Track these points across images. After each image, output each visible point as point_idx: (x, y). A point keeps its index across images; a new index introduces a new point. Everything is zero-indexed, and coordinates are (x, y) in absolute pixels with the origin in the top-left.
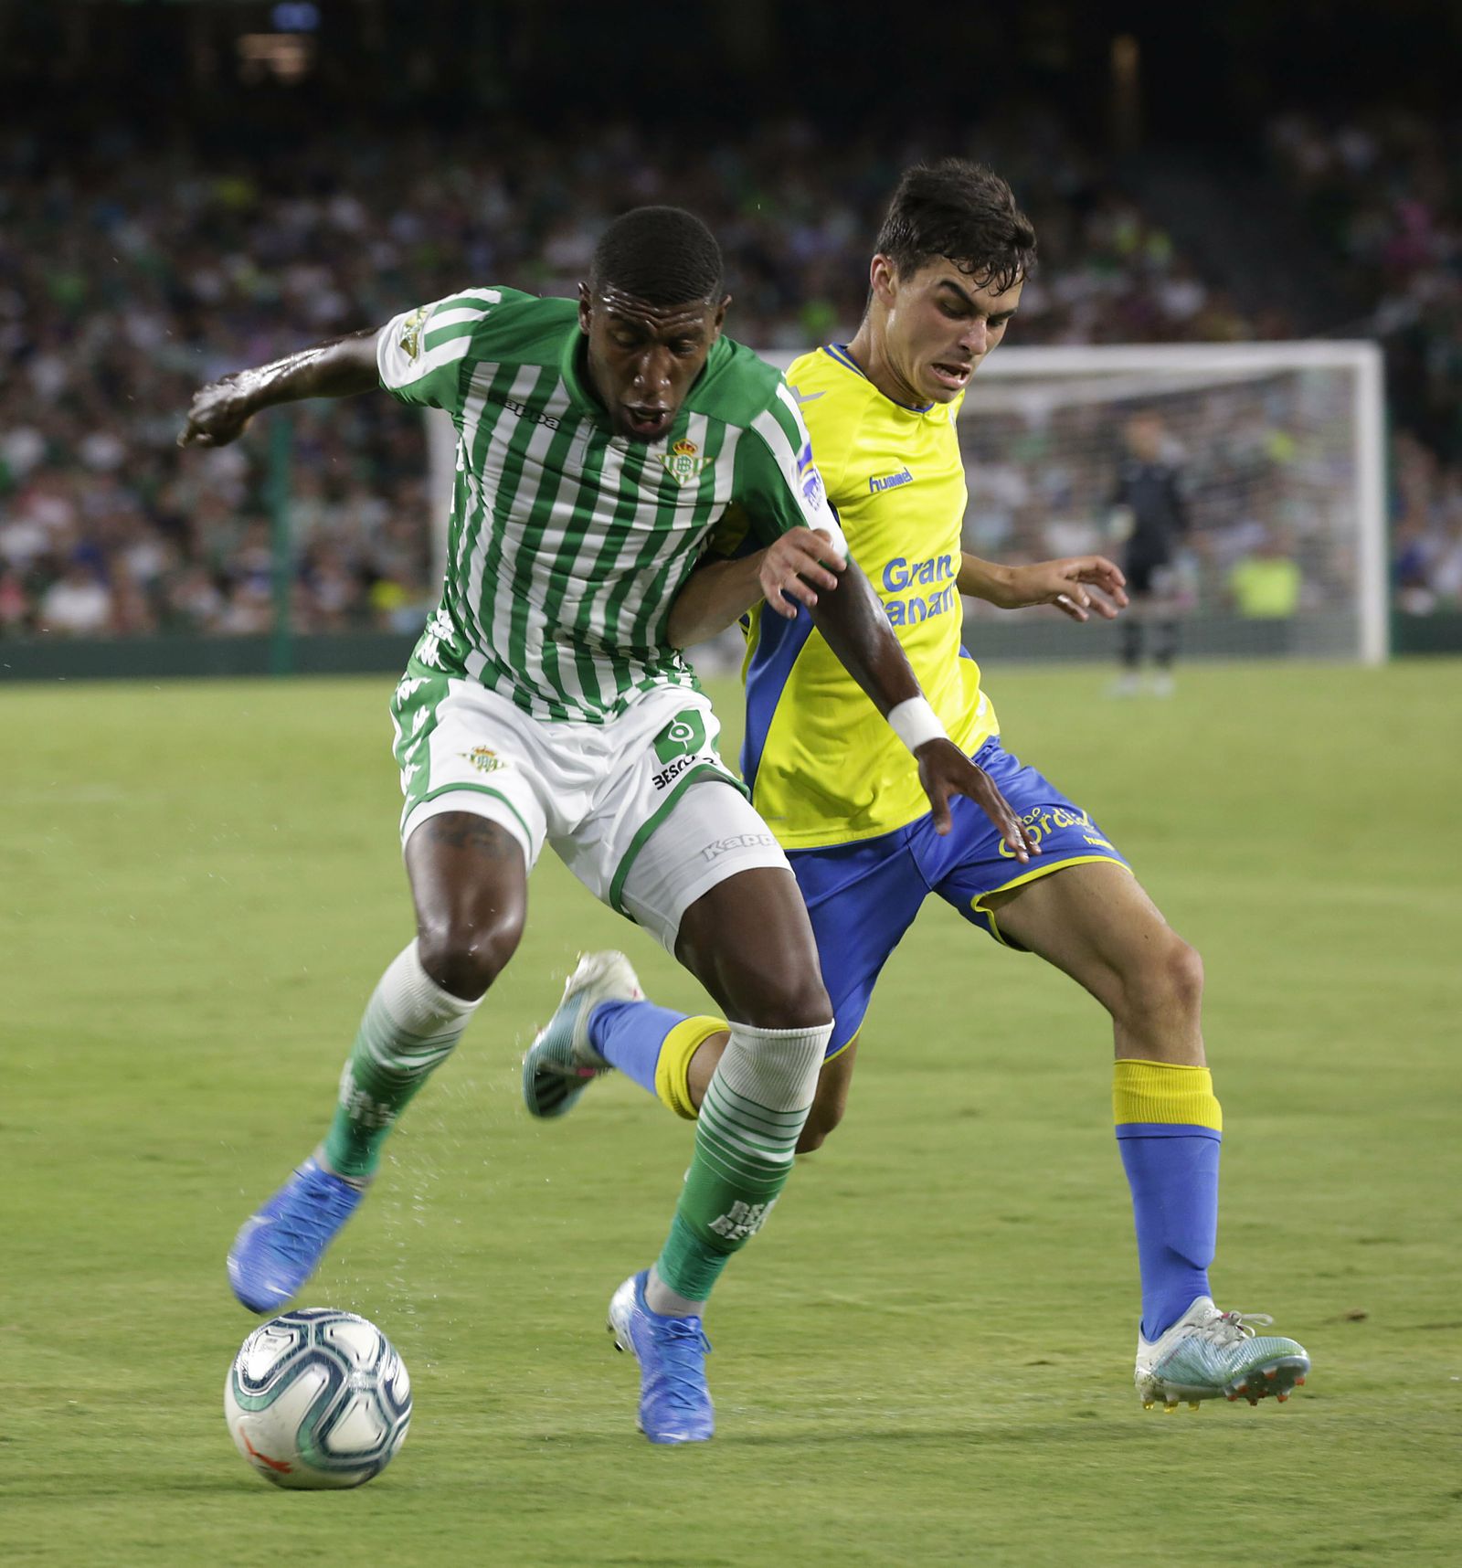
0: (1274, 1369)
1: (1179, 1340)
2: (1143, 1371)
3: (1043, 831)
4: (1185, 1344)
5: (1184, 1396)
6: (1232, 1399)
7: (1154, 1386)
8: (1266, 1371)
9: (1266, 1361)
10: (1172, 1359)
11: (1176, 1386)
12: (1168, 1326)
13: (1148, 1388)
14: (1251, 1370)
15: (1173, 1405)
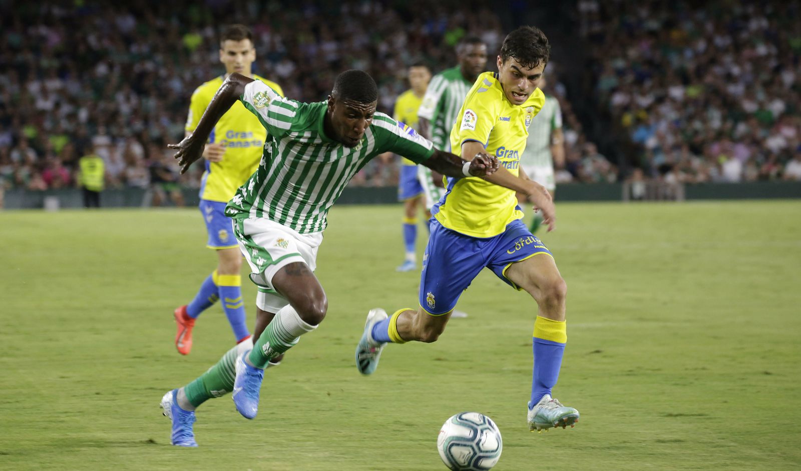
0: (567, 418)
1: (538, 409)
2: (529, 419)
3: (521, 246)
4: (540, 410)
5: (542, 427)
6: (556, 427)
7: (533, 424)
8: (564, 419)
9: (564, 415)
10: (537, 416)
11: (539, 424)
12: (535, 405)
13: (531, 425)
14: (560, 418)
15: (539, 430)
